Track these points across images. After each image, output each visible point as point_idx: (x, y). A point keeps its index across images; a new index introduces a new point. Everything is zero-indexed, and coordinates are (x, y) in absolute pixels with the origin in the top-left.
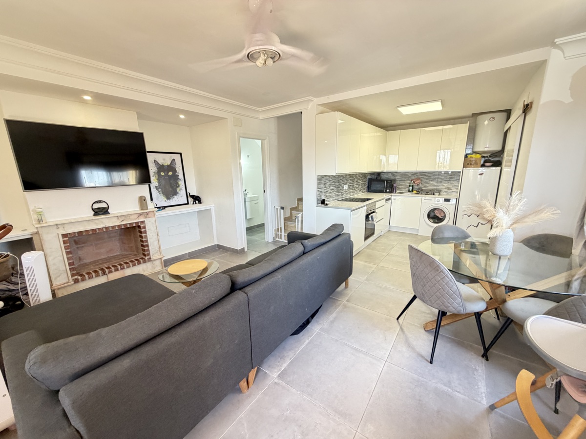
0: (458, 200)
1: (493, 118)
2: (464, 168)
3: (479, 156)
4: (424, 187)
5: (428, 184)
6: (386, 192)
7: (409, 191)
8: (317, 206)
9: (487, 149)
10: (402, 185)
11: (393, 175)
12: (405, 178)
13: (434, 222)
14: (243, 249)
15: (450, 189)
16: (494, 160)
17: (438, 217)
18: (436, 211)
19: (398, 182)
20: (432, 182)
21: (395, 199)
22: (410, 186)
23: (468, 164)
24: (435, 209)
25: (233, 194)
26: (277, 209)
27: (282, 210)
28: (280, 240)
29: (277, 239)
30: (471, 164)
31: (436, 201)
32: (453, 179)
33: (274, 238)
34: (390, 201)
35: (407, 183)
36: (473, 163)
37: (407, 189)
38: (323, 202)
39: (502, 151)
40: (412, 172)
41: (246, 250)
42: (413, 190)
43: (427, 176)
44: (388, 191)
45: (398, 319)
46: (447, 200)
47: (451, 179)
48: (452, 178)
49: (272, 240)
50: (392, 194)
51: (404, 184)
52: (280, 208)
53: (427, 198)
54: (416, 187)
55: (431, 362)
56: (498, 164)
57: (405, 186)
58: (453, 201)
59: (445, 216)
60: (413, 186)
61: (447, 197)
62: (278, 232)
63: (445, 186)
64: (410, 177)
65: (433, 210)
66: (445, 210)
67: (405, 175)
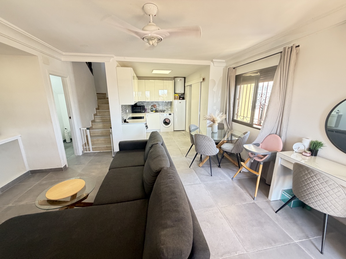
1: (181, 80)
2: (174, 100)
3: (178, 95)
4: (158, 108)
6: (143, 112)
7: (151, 111)
8: (122, 124)
9: (180, 92)
11: (142, 103)
12: (148, 104)
13: (166, 125)
14: (66, 165)
15: (168, 109)
16: (182, 97)
18: (166, 120)
19: (146, 107)
20: (160, 106)
21: (147, 116)
22: (151, 109)
23: (175, 98)
24: (166, 119)
25: (52, 122)
26: (83, 130)
27: (88, 131)
28: (88, 152)
29: (85, 152)
31: (165, 115)
32: (169, 105)
33: (83, 151)
35: (150, 107)
38: (125, 121)
39: (184, 94)
41: (67, 166)
42: (153, 110)
45: (190, 167)
46: (170, 114)
49: (82, 154)
50: (146, 113)
51: (148, 107)
52: (86, 129)
53: (162, 114)
55: (212, 176)
56: (183, 99)
57: (149, 109)
58: (172, 115)
59: (170, 121)
60: (153, 108)
61: (170, 113)
62: (86, 146)
63: (166, 108)
64: (150, 104)
65: (165, 120)
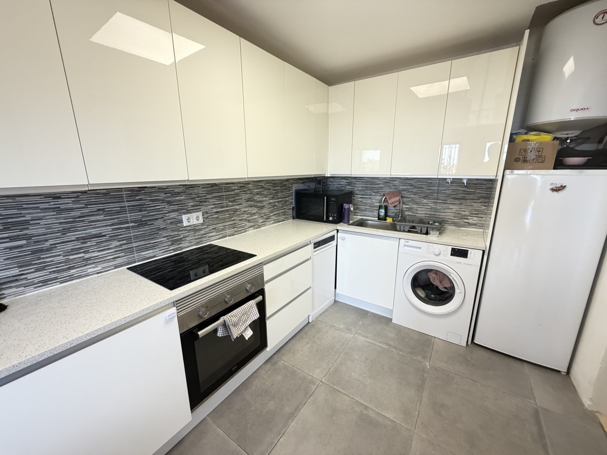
0: (486, 254)
2: (508, 172)
3: (547, 138)
4: (410, 209)
5: (418, 204)
6: (328, 221)
9: (573, 117)
10: (366, 204)
11: (349, 184)
12: (370, 189)
13: (427, 301)
15: (463, 217)
16: (590, 148)
17: (437, 287)
19: (358, 198)
20: (425, 201)
21: (343, 239)
22: (380, 207)
23: (517, 160)
30: (525, 161)
31: (432, 253)
32: (471, 197)
34: (334, 243)
35: (376, 200)
36: (531, 156)
37: (376, 214)
40: (385, 178)
42: (386, 215)
43: (415, 187)
44: (331, 219)
46: (459, 253)
47: (467, 196)
48: (469, 193)
50: (341, 226)
51: (369, 201)
53: (410, 242)
54: (392, 210)
56: (601, 160)
57: (372, 206)
58: (475, 257)
61: (461, 244)
63: (454, 210)
64: (381, 188)
65: (426, 273)
66: (453, 276)
67: (371, 183)
